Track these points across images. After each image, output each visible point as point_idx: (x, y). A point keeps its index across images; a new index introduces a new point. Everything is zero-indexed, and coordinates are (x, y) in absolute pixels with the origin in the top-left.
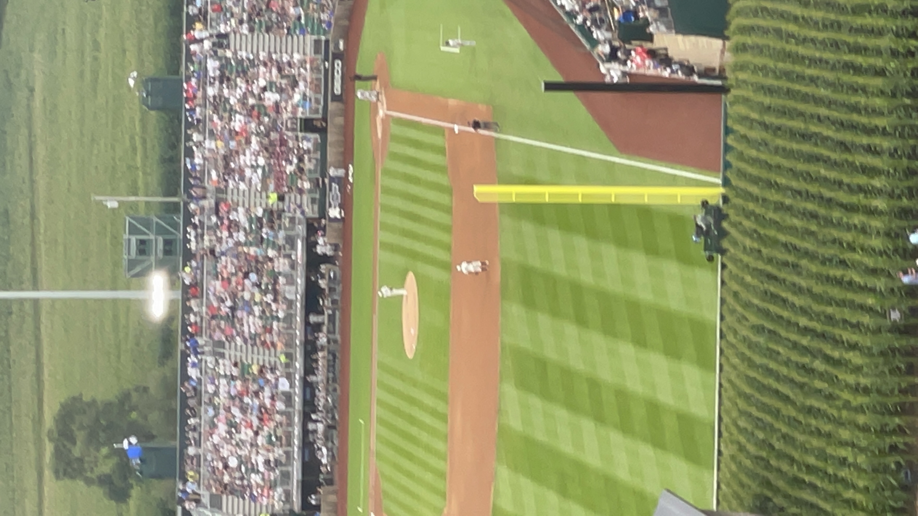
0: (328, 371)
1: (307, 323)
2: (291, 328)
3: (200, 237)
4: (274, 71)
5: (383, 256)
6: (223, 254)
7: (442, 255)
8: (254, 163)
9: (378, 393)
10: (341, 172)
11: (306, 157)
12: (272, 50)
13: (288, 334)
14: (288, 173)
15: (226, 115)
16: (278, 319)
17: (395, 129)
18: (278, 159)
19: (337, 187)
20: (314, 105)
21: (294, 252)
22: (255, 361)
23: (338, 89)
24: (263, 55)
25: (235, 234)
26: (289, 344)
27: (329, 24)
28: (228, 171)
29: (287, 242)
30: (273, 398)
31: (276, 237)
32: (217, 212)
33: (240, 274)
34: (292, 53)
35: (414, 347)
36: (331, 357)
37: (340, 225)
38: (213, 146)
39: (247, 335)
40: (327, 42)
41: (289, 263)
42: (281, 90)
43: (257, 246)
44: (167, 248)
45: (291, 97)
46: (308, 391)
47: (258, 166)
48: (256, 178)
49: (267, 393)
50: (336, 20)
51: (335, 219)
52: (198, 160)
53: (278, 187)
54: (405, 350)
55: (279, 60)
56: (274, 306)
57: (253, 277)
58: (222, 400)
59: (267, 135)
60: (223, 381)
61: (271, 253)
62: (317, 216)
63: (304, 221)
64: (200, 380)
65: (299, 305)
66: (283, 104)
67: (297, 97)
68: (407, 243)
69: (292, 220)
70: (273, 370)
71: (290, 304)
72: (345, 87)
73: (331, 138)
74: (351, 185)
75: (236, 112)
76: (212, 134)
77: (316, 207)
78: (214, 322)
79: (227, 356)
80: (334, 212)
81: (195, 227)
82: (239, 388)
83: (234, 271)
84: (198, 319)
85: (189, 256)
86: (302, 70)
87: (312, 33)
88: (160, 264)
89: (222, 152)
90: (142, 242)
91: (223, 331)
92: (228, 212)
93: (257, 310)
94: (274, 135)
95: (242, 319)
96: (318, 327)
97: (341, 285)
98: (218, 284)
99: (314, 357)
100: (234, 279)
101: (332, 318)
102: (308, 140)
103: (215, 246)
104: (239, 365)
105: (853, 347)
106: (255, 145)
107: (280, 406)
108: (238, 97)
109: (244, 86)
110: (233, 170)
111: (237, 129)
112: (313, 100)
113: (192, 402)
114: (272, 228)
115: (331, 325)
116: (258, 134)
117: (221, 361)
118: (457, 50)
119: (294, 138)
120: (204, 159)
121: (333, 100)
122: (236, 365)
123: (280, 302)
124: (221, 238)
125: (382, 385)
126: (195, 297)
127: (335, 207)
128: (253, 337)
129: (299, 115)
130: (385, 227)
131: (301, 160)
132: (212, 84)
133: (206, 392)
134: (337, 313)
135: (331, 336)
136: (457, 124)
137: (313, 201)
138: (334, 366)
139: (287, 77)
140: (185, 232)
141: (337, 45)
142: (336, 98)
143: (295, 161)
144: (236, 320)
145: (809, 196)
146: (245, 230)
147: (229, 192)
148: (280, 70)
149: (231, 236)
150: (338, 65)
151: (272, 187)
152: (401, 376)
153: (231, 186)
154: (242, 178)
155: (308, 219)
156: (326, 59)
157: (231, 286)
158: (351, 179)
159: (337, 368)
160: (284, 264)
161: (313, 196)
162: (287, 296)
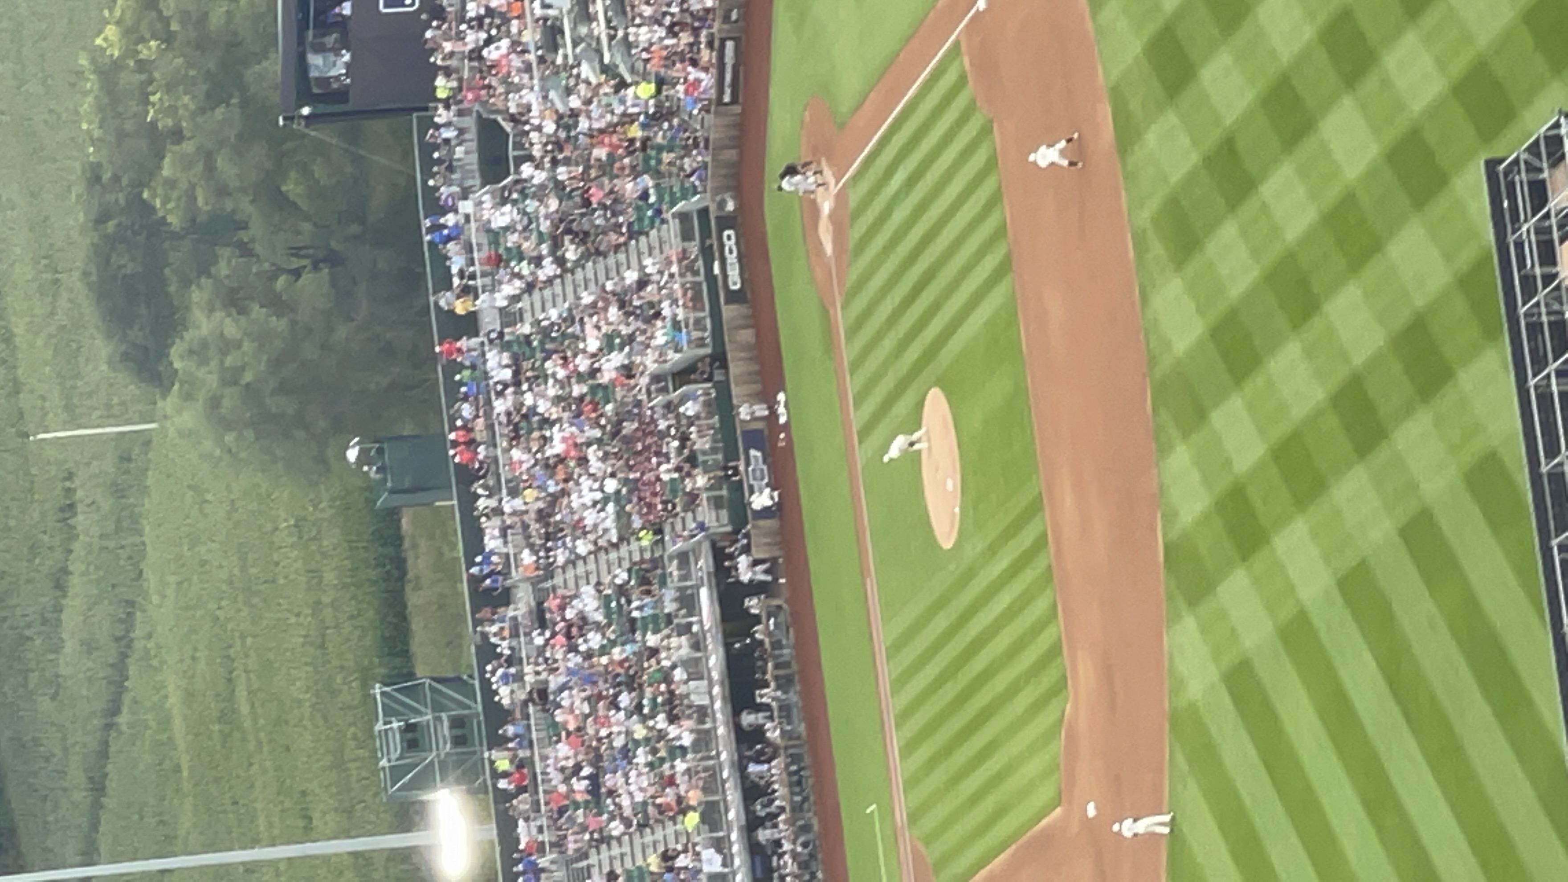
1: (739, 737)
2: (710, 755)
4: (613, 312)
6: (562, 688)
8: (599, 496)
11: (694, 430)
12: (603, 279)
13: (706, 770)
14: (664, 478)
15: (535, 436)
16: (683, 750)
19: (760, 454)
20: (694, 333)
21: (694, 619)
22: (649, 849)
23: (735, 282)
25: (580, 642)
26: (711, 785)
29: (680, 604)
31: (658, 604)
32: (541, 620)
34: (641, 263)
37: (773, 520)
38: (518, 504)
39: (627, 812)
41: (688, 640)
43: (626, 640)
45: (650, 340)
46: (758, 860)
47: (606, 497)
48: (606, 519)
51: (766, 512)
53: (648, 512)
55: (618, 288)
56: (672, 731)
57: (626, 698)
59: (616, 431)
62: (729, 527)
63: (708, 547)
65: (718, 706)
66: (637, 360)
69: (684, 560)
71: (702, 713)
75: (552, 422)
76: (513, 485)
77: (724, 514)
79: (595, 869)
83: (587, 709)
89: (536, 506)
92: (562, 608)
93: (641, 755)
94: (629, 426)
95: (615, 786)
102: (695, 398)
106: (595, 463)
108: (552, 394)
109: (560, 369)
110: (561, 526)
111: (558, 450)
112: (692, 325)
114: (648, 592)
116: (598, 442)
121: (727, 302)
123: (683, 719)
125: (903, 678)
127: (761, 492)
128: (640, 810)
131: (684, 439)
132: (500, 394)
137: (717, 503)
138: (800, 782)
139: (638, 310)
141: (722, 204)
142: (734, 297)
143: (675, 447)
144: (604, 795)
146: (598, 623)
147: (559, 572)
148: (623, 305)
150: (729, 238)
155: (713, 540)
157: (587, 738)
160: (680, 647)
161: (717, 493)
162: (693, 698)
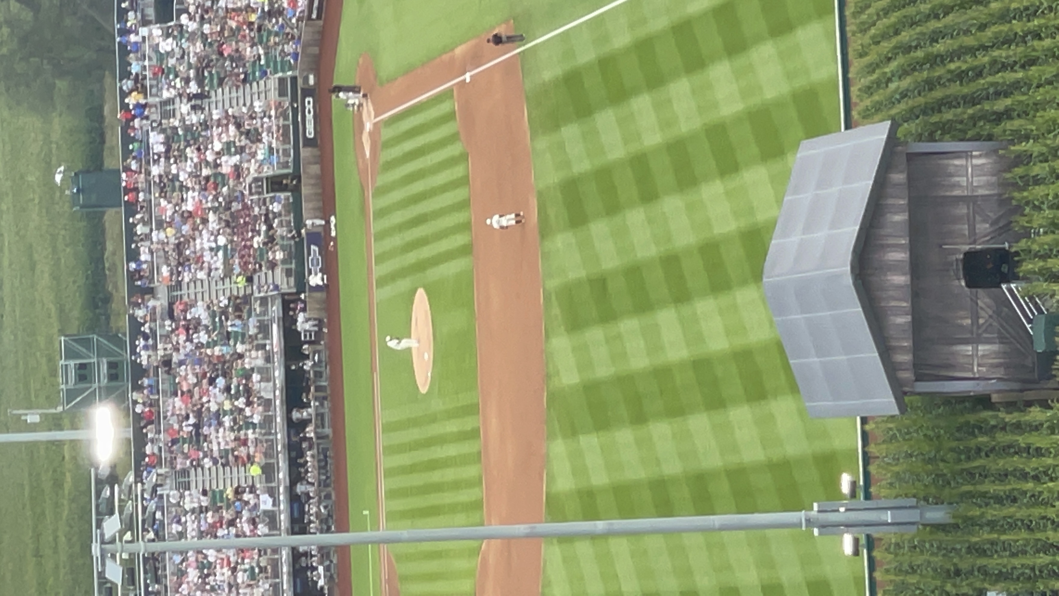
0: (320, 470)
2: (270, 433)
3: (152, 348)
4: (232, 128)
5: (381, 294)
6: (181, 363)
7: (458, 241)
8: (214, 245)
9: (385, 463)
11: (276, 221)
12: (227, 105)
13: (267, 441)
14: (256, 246)
15: (176, 195)
16: (254, 426)
17: (387, 134)
18: (242, 233)
19: (317, 250)
20: (282, 159)
21: (268, 342)
22: (229, 483)
23: (310, 132)
24: (216, 114)
25: (194, 337)
26: (269, 452)
27: (295, 56)
28: (182, 261)
29: (259, 330)
30: (253, 522)
31: (245, 326)
32: (171, 314)
33: (205, 381)
34: (252, 102)
36: (322, 457)
37: (322, 294)
38: (162, 236)
39: (216, 454)
40: (294, 78)
41: (262, 354)
42: (241, 150)
43: (223, 344)
44: (113, 371)
45: (254, 155)
46: (296, 506)
47: (218, 247)
48: (218, 262)
49: (246, 517)
50: (304, 49)
51: (317, 288)
52: (144, 257)
53: (244, 267)
54: (417, 388)
55: (236, 114)
56: (248, 412)
57: (221, 382)
59: (228, 207)
62: (294, 290)
63: (279, 299)
64: (161, 522)
65: (278, 402)
66: (245, 165)
67: (261, 153)
69: (264, 301)
70: (253, 489)
71: (268, 404)
72: (318, 129)
73: (306, 191)
75: (188, 189)
76: (161, 225)
77: (292, 280)
78: (175, 447)
79: (193, 485)
80: (315, 280)
81: (146, 337)
82: (210, 520)
83: (195, 381)
84: (156, 449)
85: (139, 373)
86: (266, 120)
87: (275, 72)
88: (105, 393)
89: (173, 240)
90: (82, 367)
91: (186, 456)
92: (185, 312)
93: (227, 421)
94: (235, 206)
95: (209, 435)
97: (328, 367)
98: (178, 402)
99: (301, 461)
100: (196, 390)
101: (320, 412)
102: (279, 201)
103: (171, 355)
104: (210, 494)
106: (213, 224)
107: (262, 528)
108: (189, 170)
109: (195, 155)
110: (188, 259)
111: (191, 209)
112: (281, 152)
114: (239, 317)
115: (320, 418)
116: (215, 210)
117: (186, 494)
119: (261, 201)
120: (151, 252)
121: (305, 145)
122: (205, 493)
123: (255, 405)
124: (178, 344)
126: (150, 423)
127: (316, 274)
128: (224, 454)
129: (265, 173)
131: (270, 226)
132: (156, 162)
134: (326, 403)
136: (469, 71)
137: (288, 273)
138: (325, 467)
139: (247, 131)
141: (306, 79)
142: (309, 143)
143: (264, 228)
144: (202, 438)
146: (206, 327)
147: (185, 286)
148: (239, 126)
149: (190, 339)
150: (309, 103)
151: (237, 270)
152: (414, 422)
153: (186, 279)
154: (200, 266)
155: (283, 295)
156: (294, 99)
157: (194, 399)
159: (329, 471)
160: (257, 358)
161: (288, 266)
162: (263, 394)
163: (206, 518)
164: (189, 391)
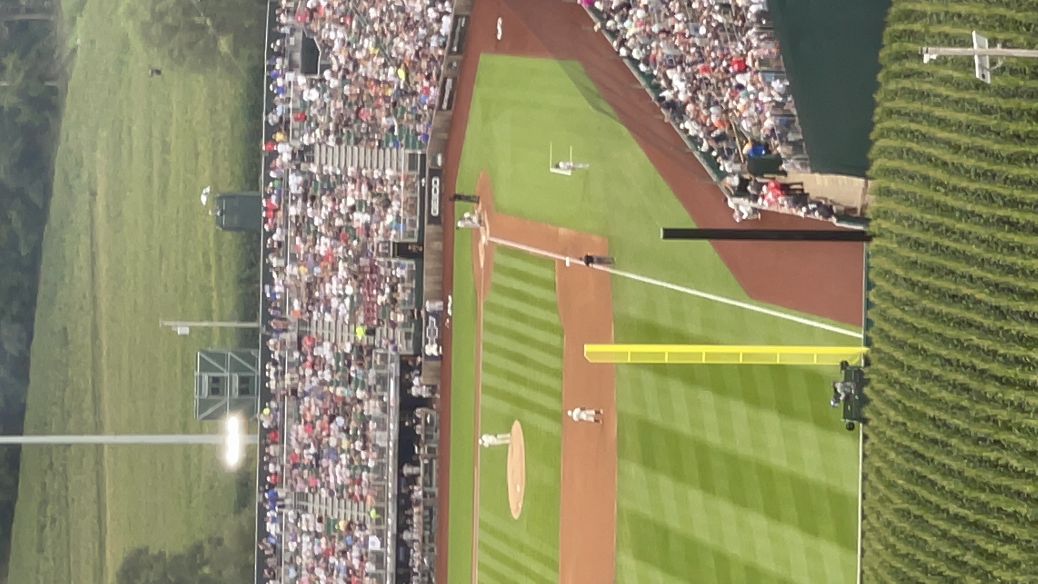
0: (425, 529)
1: (400, 474)
2: (382, 479)
3: (280, 375)
4: (364, 188)
5: (485, 401)
6: (305, 394)
7: (551, 404)
8: (341, 292)
9: (480, 556)
10: (438, 305)
11: (399, 286)
12: (362, 165)
13: (379, 486)
14: (379, 303)
15: (310, 237)
16: (368, 470)
17: (499, 258)
18: (368, 289)
19: (434, 320)
20: (408, 228)
21: (385, 394)
22: (342, 516)
23: (435, 210)
24: (351, 171)
25: (319, 373)
26: (380, 497)
27: (426, 137)
28: (312, 301)
29: (378, 382)
30: (361, 559)
31: (365, 376)
32: (300, 348)
33: (326, 418)
34: (384, 169)
35: (520, 506)
36: (427, 513)
37: (437, 364)
38: (295, 271)
39: (332, 487)
40: (423, 156)
41: (379, 404)
42: (371, 211)
43: (345, 385)
44: (244, 386)
45: (383, 219)
46: (401, 549)
47: (346, 296)
48: (344, 309)
49: (355, 552)
50: (434, 132)
51: (432, 357)
52: (278, 289)
53: (368, 319)
54: (510, 510)
55: (369, 176)
56: (363, 455)
57: (340, 421)
58: (305, 559)
59: (356, 260)
60: (306, 539)
61: (360, 394)
62: (411, 352)
63: (397, 359)
64: (280, 537)
65: (391, 453)
66: (374, 226)
67: (390, 219)
68: (512, 387)
69: (384, 357)
70: (362, 526)
71: (382, 452)
72: (443, 207)
73: (428, 265)
74: (451, 318)
75: (321, 234)
76: (294, 259)
77: (411, 343)
78: (295, 471)
79: (310, 510)
80: (431, 349)
81: (275, 364)
82: (323, 546)
83: (318, 414)
84: (278, 469)
85: (267, 396)
86: (395, 188)
87: (407, 147)
88: (235, 406)
89: (305, 278)
90: (215, 380)
91: (306, 482)
92: (312, 348)
93: (344, 458)
94: (364, 261)
95: (327, 468)
96: (413, 479)
97: (438, 431)
98: (301, 428)
99: (408, 512)
100: (318, 423)
101: (428, 469)
102: (402, 268)
103: (297, 384)
104: (324, 520)
105: (1009, 539)
106: (342, 272)
107: (370, 567)
108: (323, 217)
109: (330, 205)
110: (318, 300)
111: (322, 253)
112: (407, 221)
113: (271, 562)
114: (361, 365)
115: (428, 475)
116: (345, 260)
117: (303, 516)
118: (569, 173)
119: (386, 264)
120: (286, 286)
121: (429, 222)
122: (320, 520)
123: (371, 450)
124: (304, 376)
125: (484, 547)
126: (274, 443)
127: (432, 344)
128: (339, 489)
129: (392, 239)
130: (488, 368)
131: (394, 289)
132: (294, 202)
133: (287, 550)
134: (434, 462)
135: (427, 489)
136: (570, 257)
137: (408, 336)
138: (430, 523)
139: (379, 195)
140: (264, 370)
141: (434, 160)
142: (434, 220)
143: (388, 290)
144: (320, 469)
145: (959, 367)
146: (331, 367)
147: (314, 324)
148: (370, 187)
149: (315, 374)
150: (436, 182)
151: (361, 319)
152: (505, 538)
153: (315, 318)
154: (328, 309)
155: (401, 356)
156: (422, 175)
157: (315, 431)
158: (450, 312)
159: (433, 527)
160: (375, 407)
161: (408, 330)
162: (378, 442)
163: (319, 545)
164: (312, 422)
